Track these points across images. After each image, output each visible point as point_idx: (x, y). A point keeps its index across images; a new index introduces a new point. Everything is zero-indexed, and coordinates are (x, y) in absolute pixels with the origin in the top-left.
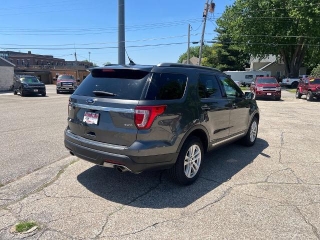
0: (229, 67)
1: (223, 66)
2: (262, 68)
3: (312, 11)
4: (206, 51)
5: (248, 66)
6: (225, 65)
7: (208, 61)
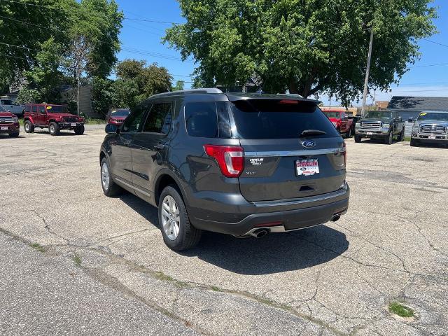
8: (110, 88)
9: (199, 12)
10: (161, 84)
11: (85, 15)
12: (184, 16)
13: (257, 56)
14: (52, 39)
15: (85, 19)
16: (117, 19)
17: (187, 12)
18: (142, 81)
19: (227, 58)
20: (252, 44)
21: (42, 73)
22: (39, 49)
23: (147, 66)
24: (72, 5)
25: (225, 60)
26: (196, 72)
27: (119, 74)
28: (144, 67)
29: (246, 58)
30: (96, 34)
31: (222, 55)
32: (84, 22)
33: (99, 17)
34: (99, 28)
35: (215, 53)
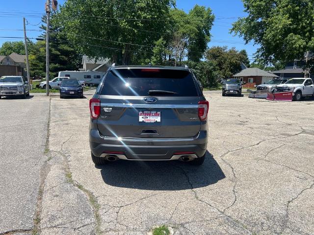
0: (62, 66)
1: (55, 65)
2: (96, 69)
3: (136, 24)
4: (32, 48)
5: (81, 66)
6: (57, 64)
7: (37, 59)
8: (196, 67)
9: (257, 6)
10: (236, 62)
11: (189, 21)
12: (246, 11)
13: (307, 34)
14: (162, 39)
15: (189, 23)
16: (210, 20)
17: (248, 8)
18: (222, 61)
19: (278, 38)
20: (302, 26)
21: (155, 60)
22: (154, 45)
23: (227, 50)
24: (182, 16)
25: (277, 40)
26: (258, 52)
27: (207, 57)
28: (225, 51)
29: (296, 37)
30: (194, 31)
31: (274, 36)
32: (188, 25)
33: (197, 20)
34: (197, 28)
35: (269, 35)
